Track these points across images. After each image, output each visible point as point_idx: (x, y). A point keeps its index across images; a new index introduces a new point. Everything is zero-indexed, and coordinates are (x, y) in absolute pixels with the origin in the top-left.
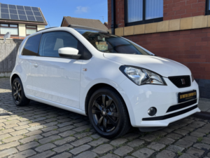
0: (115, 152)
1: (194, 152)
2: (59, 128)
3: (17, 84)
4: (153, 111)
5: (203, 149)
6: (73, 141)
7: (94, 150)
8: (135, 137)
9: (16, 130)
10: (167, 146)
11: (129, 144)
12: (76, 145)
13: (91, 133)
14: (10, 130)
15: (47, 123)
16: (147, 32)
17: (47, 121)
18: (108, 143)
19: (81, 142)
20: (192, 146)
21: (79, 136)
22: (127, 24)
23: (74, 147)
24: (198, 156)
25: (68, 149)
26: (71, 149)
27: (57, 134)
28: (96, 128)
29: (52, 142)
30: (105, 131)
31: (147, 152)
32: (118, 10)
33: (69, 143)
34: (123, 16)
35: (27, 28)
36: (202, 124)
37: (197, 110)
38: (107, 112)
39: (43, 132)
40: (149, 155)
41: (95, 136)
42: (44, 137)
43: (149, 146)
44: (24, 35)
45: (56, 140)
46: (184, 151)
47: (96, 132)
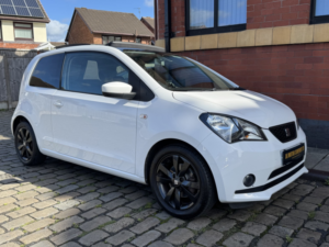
0: (198, 241)
1: (307, 236)
2: (104, 203)
3: (25, 131)
4: (250, 179)
5: (318, 230)
6: (132, 226)
7: (167, 239)
8: (221, 214)
9: (38, 210)
10: (269, 228)
11: (215, 226)
12: (138, 232)
13: (154, 211)
14: (30, 210)
15: (82, 195)
16: (221, 46)
17: (82, 191)
18: (185, 226)
19: (145, 226)
20: (303, 226)
21: (138, 217)
22: (189, 32)
23: (137, 235)
24: (314, 242)
25: (128, 238)
26: (132, 239)
27: (105, 214)
28: (163, 203)
29: (100, 228)
30: (178, 208)
31: (243, 239)
32: (175, 10)
33: (127, 228)
34: (183, 19)
35: (15, 27)
36: (309, 189)
37: (304, 170)
38: (181, 180)
39: (82, 212)
40: (247, 244)
41: (163, 216)
42: (86, 220)
43: (244, 230)
44: (12, 39)
45: (106, 224)
46: (294, 235)
47: (163, 209)
